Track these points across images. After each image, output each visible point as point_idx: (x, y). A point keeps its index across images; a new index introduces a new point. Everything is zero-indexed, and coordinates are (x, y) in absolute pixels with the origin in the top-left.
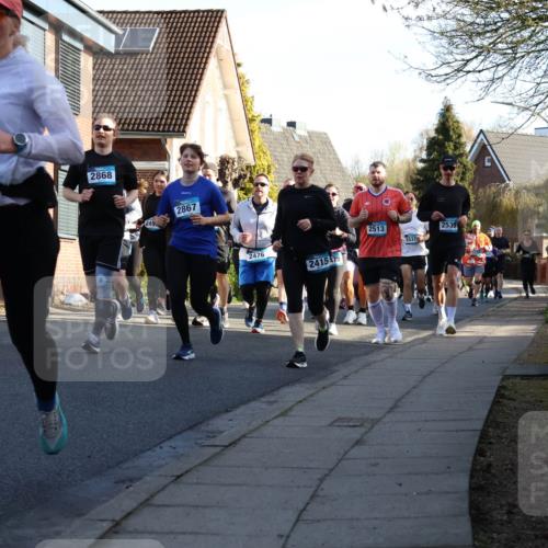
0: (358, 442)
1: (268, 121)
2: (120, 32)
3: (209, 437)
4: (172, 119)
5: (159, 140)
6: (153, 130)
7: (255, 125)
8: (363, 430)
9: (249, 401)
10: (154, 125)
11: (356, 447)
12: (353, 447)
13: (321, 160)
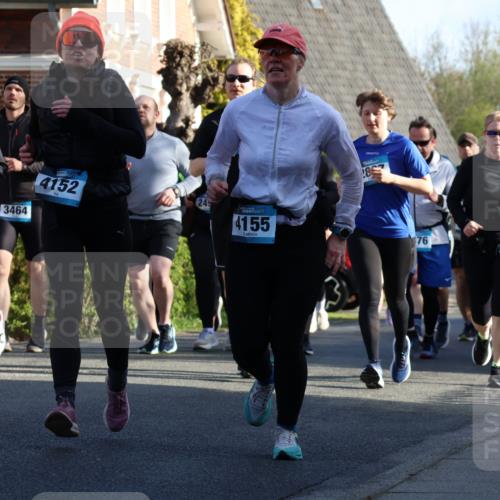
13: (364, 44)
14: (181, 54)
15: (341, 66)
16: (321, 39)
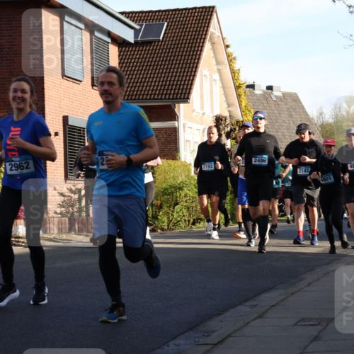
0: (316, 338)
1: (252, 86)
2: (138, 27)
3: (205, 336)
4: (179, 89)
5: (170, 106)
6: (165, 99)
7: (241, 91)
8: (319, 328)
9: (236, 305)
10: (166, 95)
11: (314, 343)
12: (312, 342)
13: (293, 113)
14: (221, 119)
15: (284, 122)
16: (276, 112)
